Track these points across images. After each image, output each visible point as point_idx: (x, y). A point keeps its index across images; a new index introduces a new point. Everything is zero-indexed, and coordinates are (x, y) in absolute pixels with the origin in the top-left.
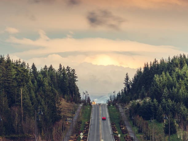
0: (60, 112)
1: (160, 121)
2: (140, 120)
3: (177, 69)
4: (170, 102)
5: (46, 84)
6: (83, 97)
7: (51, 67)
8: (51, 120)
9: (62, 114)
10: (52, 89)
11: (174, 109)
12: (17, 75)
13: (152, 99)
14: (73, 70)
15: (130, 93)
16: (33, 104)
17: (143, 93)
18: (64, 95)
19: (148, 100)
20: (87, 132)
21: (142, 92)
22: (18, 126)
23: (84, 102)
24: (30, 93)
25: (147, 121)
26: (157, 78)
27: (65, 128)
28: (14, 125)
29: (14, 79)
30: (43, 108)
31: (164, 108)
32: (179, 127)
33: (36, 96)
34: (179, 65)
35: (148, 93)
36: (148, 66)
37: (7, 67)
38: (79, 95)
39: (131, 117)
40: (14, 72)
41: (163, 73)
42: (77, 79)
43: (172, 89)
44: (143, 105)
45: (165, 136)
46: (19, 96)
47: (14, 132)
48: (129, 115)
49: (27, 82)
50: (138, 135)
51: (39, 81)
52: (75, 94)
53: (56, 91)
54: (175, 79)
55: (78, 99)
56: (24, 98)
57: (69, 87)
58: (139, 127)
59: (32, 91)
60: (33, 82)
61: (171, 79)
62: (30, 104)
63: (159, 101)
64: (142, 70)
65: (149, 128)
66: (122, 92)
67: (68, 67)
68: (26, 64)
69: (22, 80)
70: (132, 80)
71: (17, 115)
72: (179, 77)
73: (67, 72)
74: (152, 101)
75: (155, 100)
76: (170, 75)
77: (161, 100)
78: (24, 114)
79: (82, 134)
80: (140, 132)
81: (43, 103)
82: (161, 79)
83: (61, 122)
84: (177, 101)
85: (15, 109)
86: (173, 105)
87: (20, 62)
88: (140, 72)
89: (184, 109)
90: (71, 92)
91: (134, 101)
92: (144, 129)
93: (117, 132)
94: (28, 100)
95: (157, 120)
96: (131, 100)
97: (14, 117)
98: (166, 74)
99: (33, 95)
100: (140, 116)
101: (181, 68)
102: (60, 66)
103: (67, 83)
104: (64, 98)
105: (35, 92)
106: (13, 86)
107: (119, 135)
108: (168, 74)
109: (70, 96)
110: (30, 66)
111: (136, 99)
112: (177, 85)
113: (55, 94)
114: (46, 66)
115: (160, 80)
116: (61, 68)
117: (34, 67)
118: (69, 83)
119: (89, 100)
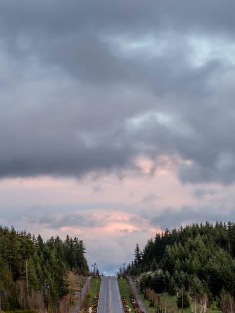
0: (67, 285)
1: (173, 293)
2: (151, 293)
3: (190, 239)
4: (183, 274)
5: (53, 256)
6: (91, 269)
7: (58, 238)
8: (58, 294)
9: (70, 288)
10: (59, 262)
11: (187, 281)
12: (22, 247)
13: (164, 270)
14: (81, 242)
15: (140, 265)
16: (38, 277)
17: (154, 265)
18: (71, 267)
19: (160, 271)
20: (96, 306)
21: (153, 263)
22: (23, 301)
23: (92, 274)
24: (36, 266)
25: (160, 295)
26: (168, 248)
27: (73, 302)
28: (19, 300)
29: (19, 251)
30: (50, 281)
31: (177, 281)
32: (193, 300)
33: (43, 269)
34: (192, 235)
35: (160, 266)
36: (159, 236)
37: (11, 239)
38: (87, 268)
39: (142, 290)
40: (18, 244)
41: (175, 244)
42: (85, 251)
43: (184, 260)
44: (155, 278)
45: (178, 310)
46: (23, 269)
47: (19, 307)
48: (140, 288)
49: (32, 254)
50: (150, 309)
51: (45, 253)
52: (83, 266)
53: (64, 264)
54: (188, 250)
55: (86, 271)
56: (30, 271)
57: (77, 259)
58: (151, 301)
59: (38, 263)
60: (39, 255)
61: (183, 249)
62: (36, 278)
63: (172, 273)
64: (154, 240)
65: (162, 301)
66: (133, 264)
67: (75, 239)
68: (32, 236)
69: (27, 253)
70: (142, 251)
71: (22, 290)
72: (191, 248)
73: (75, 243)
74: (164, 273)
75: (167, 272)
76: (183, 245)
77: (174, 272)
78: (30, 288)
79: (90, 308)
80: (152, 305)
81: (49, 276)
82: (173, 249)
83: (69, 296)
84: (189, 273)
85: (20, 283)
86: (185, 277)
87: (25, 233)
88: (152, 243)
89: (198, 282)
90: (79, 264)
91: (145, 273)
92: (156, 303)
93: (128, 306)
94: (34, 274)
95: (170, 293)
96: (142, 272)
97: (19, 291)
98: (178, 244)
99: (39, 268)
100: (151, 289)
101: (194, 237)
102: (68, 237)
103: (75, 255)
104: (72, 270)
105: (42, 265)
106: (18, 259)
107: (130, 310)
108: (180, 244)
109: (78, 269)
110: (36, 238)
111: (147, 271)
112: (190, 256)
113: (62, 267)
114: (52, 238)
115: (172, 251)
116: (68, 240)
117: (39, 238)
118: (77, 255)
119: (98, 272)
